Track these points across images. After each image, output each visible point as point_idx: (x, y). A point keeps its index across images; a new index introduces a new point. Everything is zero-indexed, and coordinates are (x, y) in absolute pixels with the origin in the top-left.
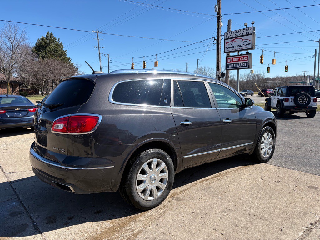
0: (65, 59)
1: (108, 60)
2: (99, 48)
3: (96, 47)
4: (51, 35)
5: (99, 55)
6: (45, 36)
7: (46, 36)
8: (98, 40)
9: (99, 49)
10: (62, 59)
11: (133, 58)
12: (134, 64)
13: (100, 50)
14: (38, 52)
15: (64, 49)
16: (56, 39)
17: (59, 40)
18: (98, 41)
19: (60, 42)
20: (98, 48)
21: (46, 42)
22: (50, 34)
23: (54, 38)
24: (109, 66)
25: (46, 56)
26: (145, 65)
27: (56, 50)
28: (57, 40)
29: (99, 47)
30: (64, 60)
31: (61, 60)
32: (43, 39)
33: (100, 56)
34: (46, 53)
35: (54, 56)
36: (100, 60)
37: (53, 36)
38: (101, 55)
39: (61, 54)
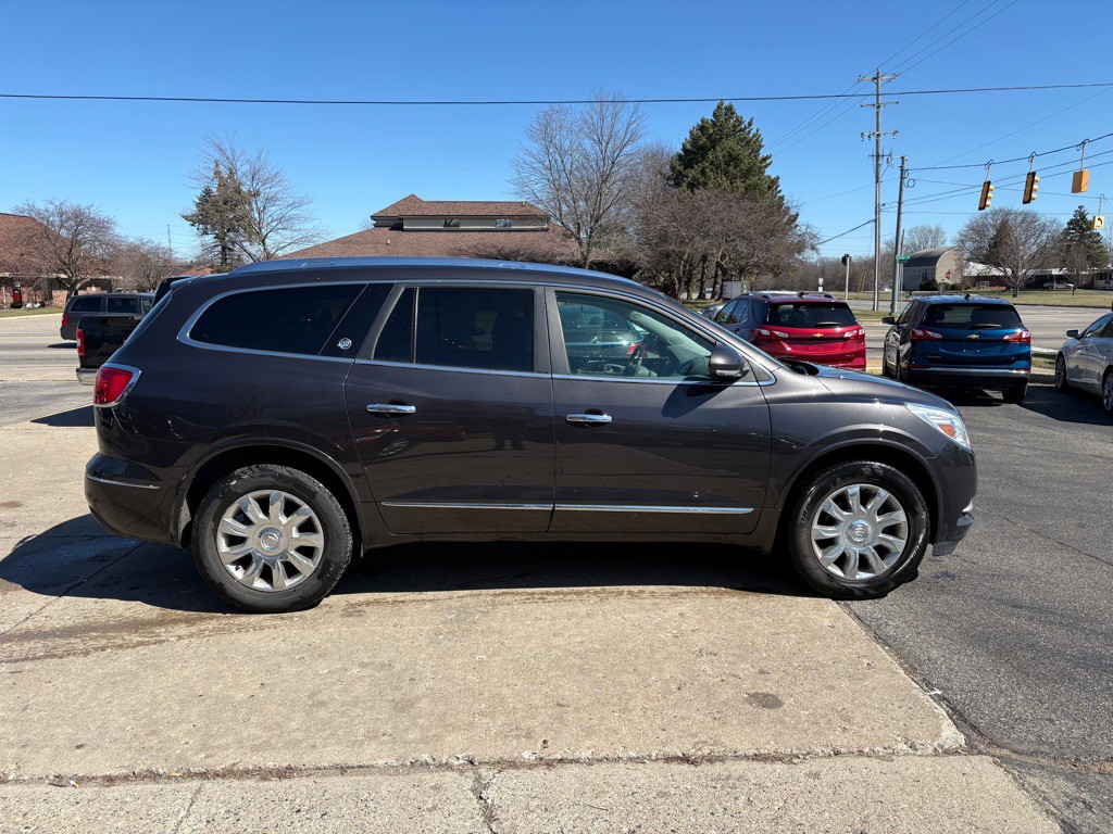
0: (757, 184)
1: (902, 178)
2: (878, 135)
3: (867, 134)
4: (730, 109)
5: (877, 161)
6: (710, 117)
7: (715, 115)
8: (878, 107)
9: (877, 141)
10: (750, 186)
11: (988, 165)
12: (991, 187)
13: (880, 143)
14: (685, 168)
15: (763, 153)
16: (741, 123)
17: (750, 124)
18: (878, 113)
19: (754, 131)
20: (874, 138)
21: (711, 135)
22: (726, 109)
23: (737, 120)
24: (903, 199)
25: (702, 180)
26: (1035, 187)
27: (733, 159)
28: (746, 123)
29: (881, 132)
30: (755, 188)
31: (746, 188)
32: (702, 128)
33: (878, 165)
34: (703, 172)
35: (725, 178)
36: (877, 181)
37: (733, 113)
38: (883, 162)
39: (749, 170)
